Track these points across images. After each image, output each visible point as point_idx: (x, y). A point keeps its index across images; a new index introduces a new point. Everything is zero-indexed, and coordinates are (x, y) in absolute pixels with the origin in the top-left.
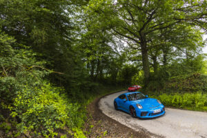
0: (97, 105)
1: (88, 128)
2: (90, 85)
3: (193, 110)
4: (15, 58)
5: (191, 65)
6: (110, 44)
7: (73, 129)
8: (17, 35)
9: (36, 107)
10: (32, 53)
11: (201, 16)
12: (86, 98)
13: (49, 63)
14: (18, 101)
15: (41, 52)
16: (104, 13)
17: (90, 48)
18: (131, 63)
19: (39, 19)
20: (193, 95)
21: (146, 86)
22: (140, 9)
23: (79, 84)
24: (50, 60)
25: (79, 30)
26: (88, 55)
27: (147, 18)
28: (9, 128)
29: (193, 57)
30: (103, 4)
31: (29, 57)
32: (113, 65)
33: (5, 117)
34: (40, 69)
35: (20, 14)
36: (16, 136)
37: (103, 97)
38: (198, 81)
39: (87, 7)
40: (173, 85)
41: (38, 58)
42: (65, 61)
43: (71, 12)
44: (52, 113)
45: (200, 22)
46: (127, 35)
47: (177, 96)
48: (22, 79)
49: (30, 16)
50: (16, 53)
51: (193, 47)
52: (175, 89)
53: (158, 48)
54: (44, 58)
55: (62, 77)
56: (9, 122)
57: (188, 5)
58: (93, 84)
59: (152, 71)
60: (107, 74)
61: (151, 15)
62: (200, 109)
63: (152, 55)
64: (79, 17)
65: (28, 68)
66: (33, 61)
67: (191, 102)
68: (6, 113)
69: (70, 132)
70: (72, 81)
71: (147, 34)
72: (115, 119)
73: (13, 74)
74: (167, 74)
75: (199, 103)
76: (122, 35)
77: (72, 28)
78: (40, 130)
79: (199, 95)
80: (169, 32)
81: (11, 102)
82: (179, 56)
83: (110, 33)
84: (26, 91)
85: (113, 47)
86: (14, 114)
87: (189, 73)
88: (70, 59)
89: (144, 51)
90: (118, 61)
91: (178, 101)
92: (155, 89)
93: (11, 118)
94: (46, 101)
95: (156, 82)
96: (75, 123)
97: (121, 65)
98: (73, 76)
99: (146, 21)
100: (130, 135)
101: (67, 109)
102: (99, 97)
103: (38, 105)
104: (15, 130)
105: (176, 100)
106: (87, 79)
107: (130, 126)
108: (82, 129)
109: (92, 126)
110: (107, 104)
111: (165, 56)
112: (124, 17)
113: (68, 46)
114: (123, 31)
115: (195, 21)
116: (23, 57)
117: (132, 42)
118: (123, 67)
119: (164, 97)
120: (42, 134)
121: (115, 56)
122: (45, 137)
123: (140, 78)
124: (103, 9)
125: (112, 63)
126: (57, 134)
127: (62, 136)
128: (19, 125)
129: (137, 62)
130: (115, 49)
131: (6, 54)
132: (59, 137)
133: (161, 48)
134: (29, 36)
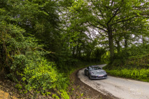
0: (77, 74)
1: (71, 90)
2: (72, 61)
4: (25, 42)
5: (146, 48)
7: (61, 91)
8: (26, 27)
9: (37, 75)
10: (35, 39)
12: (69, 69)
13: (46, 46)
14: (26, 71)
16: (83, 12)
18: (101, 46)
19: (40, 17)
22: (108, 8)
23: (65, 60)
24: (46, 44)
25: (65, 23)
27: (113, 14)
28: (21, 87)
29: (148, 42)
30: (82, 6)
31: (34, 42)
32: (88, 47)
33: (19, 80)
34: (40, 50)
35: (29, 14)
36: (25, 93)
37: (81, 69)
39: (71, 8)
40: (132, 62)
41: (39, 43)
42: (56, 44)
43: (60, 11)
44: (47, 79)
46: (98, 26)
47: (136, 71)
48: (29, 56)
49: (34, 15)
50: (26, 39)
52: (133, 66)
53: (121, 36)
54: (43, 42)
55: (54, 55)
56: (21, 84)
58: (74, 60)
59: (116, 52)
61: (116, 12)
63: (116, 40)
64: (65, 14)
65: (33, 50)
66: (36, 45)
68: (19, 78)
69: (58, 92)
71: (112, 25)
72: (89, 85)
73: (24, 53)
74: (128, 54)
76: (94, 26)
77: (61, 23)
78: (39, 90)
80: (129, 24)
81: (22, 71)
82: (137, 41)
83: (86, 25)
84: (32, 64)
85: (88, 35)
86: (24, 79)
87: (144, 54)
88: (59, 43)
89: (111, 37)
90: (91, 44)
91: (136, 74)
92: (118, 65)
93: (22, 81)
94: (44, 71)
95: (119, 60)
96: (62, 87)
97: (93, 47)
98: (61, 55)
99: (112, 16)
101: (57, 77)
102: (78, 69)
103: (39, 74)
104: (25, 89)
105: (134, 74)
106: (70, 57)
107: (100, 91)
108: (66, 90)
109: (73, 89)
111: (126, 42)
112: (96, 13)
113: (58, 34)
114: (95, 23)
116: (30, 42)
117: (102, 32)
118: (95, 49)
119: (125, 71)
120: (41, 93)
121: (89, 41)
122: (42, 95)
123: (107, 57)
124: (82, 8)
125: (88, 46)
126: (50, 93)
127: (54, 95)
128: (27, 86)
129: (105, 45)
130: (90, 36)
131: (19, 40)
132: (51, 95)
133: (123, 35)
134: (34, 28)
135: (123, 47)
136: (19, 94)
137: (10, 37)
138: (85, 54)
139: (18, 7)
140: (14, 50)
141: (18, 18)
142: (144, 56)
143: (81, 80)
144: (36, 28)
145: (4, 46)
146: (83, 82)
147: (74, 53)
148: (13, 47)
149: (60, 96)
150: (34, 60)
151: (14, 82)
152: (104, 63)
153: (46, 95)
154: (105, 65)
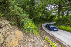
0: (41, 26)
1: (39, 32)
6: (47, 8)
18: (53, 14)
60: (45, 17)
70: (35, 19)
83: (47, 4)
90: (49, 13)
92: (61, 24)
97: (50, 14)
100: (50, 36)
102: (42, 24)
105: (68, 29)
110: (44, 26)
118: (50, 15)
119: (64, 27)
121: (48, 12)
125: (47, 14)
129: (56, 14)
130: (49, 9)
143: (43, 28)
146: (44, 29)
147: (41, 17)
152: (54, 22)
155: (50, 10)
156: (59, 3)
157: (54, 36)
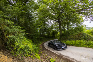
0: (43, 45)
1: (40, 54)
3: (80, 47)
4: (14, 29)
5: (79, 29)
6: (47, 23)
8: (14, 21)
9: (22, 46)
11: (82, 10)
12: (39, 43)
13: (26, 30)
14: (16, 44)
15: (23, 27)
16: (44, 11)
17: (40, 25)
18: (55, 29)
19: (22, 15)
20: (80, 41)
21: (61, 38)
22: (58, 9)
23: (36, 38)
24: (26, 29)
25: (35, 18)
26: (39, 27)
28: (14, 53)
29: (79, 26)
30: (44, 8)
31: (19, 28)
32: (48, 30)
33: (12, 49)
34: (23, 33)
35: (15, 14)
36: (16, 56)
37: (45, 42)
38: (82, 35)
39: (38, 10)
40: (72, 37)
41: (22, 29)
42: (31, 29)
43: (32, 12)
44: (27, 48)
45: (82, 12)
46: (53, 19)
47: (73, 42)
48: (17, 36)
49: (19, 14)
50: (15, 27)
51: (79, 22)
52: (72, 39)
53: (65, 23)
54: (24, 29)
55: (30, 35)
56: (14, 51)
57: (77, 6)
58: (41, 37)
59: (63, 32)
60: (46, 34)
61: (62, 11)
62: (83, 46)
63: (63, 26)
65: (19, 32)
66: (20, 30)
67: (79, 44)
68: (12, 48)
69: (34, 55)
71: (61, 18)
72: (50, 50)
73: (14, 35)
74: (69, 33)
75: (82, 44)
76: (51, 19)
77: (33, 18)
79: (82, 41)
80: (69, 17)
81: (14, 44)
82: (74, 26)
83: (46, 19)
84: (19, 40)
85: (48, 24)
86: (15, 48)
87: (78, 32)
88: (33, 29)
89: (60, 25)
91: (74, 43)
92: (64, 39)
93: (14, 50)
94: (25, 44)
95: (65, 36)
96: (36, 52)
97: (51, 30)
98: (34, 35)
99: (60, 13)
100: (56, 56)
101: (33, 47)
102: (44, 42)
104: (16, 54)
105: (73, 43)
106: (39, 36)
108: (38, 54)
109: (41, 53)
110: (47, 45)
111: (68, 26)
112: (52, 12)
113: (32, 24)
114: (51, 17)
115: (80, 12)
116: (17, 29)
117: (55, 22)
118: (52, 31)
119: (68, 42)
120: (25, 55)
121: (49, 27)
122: (25, 56)
123: (59, 35)
124: (44, 10)
126: (29, 55)
127: (31, 56)
128: (17, 52)
129: (57, 29)
131: (11, 28)
132: (30, 57)
133: (66, 23)
134: (19, 21)
135: (67, 29)
136: (13, 57)
137: (6, 26)
138: (47, 34)
139: (9, 10)
140: (8, 33)
141: (10, 16)
142: (78, 33)
144: (20, 21)
145: (3, 32)
147: (41, 33)
148: (8, 32)
149: (35, 57)
150: (20, 38)
151: (9, 50)
152: (57, 38)
153: (27, 56)
154: (58, 39)
155: (50, 25)
156: (58, 18)
157: (60, 54)
